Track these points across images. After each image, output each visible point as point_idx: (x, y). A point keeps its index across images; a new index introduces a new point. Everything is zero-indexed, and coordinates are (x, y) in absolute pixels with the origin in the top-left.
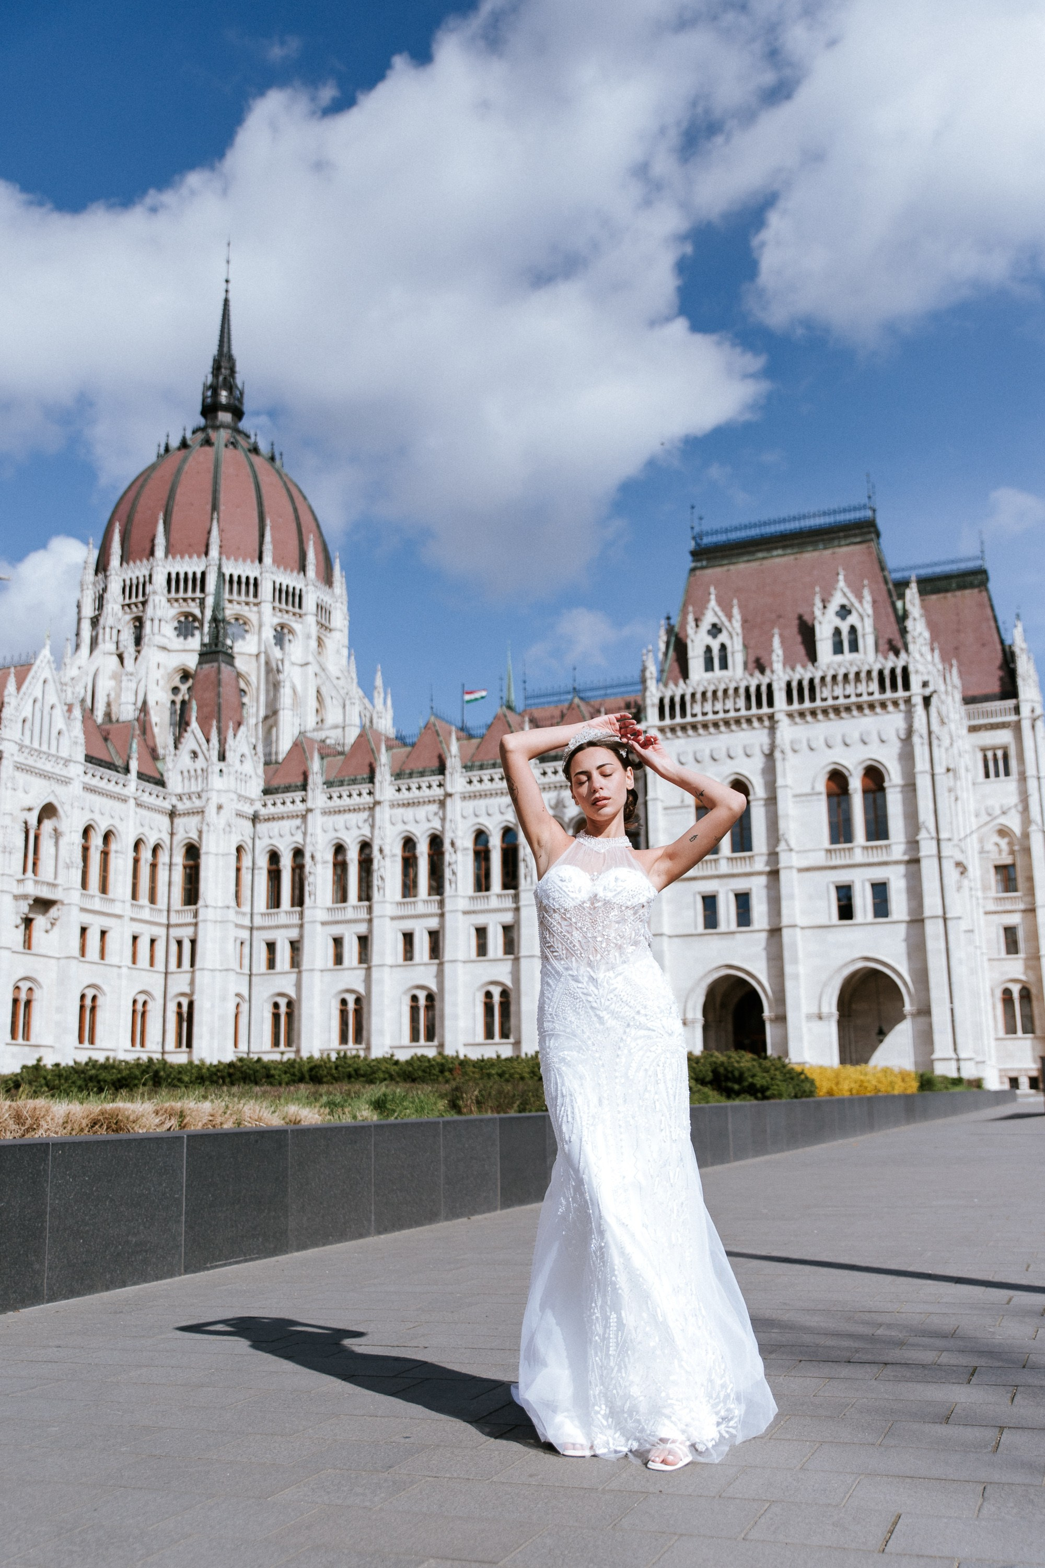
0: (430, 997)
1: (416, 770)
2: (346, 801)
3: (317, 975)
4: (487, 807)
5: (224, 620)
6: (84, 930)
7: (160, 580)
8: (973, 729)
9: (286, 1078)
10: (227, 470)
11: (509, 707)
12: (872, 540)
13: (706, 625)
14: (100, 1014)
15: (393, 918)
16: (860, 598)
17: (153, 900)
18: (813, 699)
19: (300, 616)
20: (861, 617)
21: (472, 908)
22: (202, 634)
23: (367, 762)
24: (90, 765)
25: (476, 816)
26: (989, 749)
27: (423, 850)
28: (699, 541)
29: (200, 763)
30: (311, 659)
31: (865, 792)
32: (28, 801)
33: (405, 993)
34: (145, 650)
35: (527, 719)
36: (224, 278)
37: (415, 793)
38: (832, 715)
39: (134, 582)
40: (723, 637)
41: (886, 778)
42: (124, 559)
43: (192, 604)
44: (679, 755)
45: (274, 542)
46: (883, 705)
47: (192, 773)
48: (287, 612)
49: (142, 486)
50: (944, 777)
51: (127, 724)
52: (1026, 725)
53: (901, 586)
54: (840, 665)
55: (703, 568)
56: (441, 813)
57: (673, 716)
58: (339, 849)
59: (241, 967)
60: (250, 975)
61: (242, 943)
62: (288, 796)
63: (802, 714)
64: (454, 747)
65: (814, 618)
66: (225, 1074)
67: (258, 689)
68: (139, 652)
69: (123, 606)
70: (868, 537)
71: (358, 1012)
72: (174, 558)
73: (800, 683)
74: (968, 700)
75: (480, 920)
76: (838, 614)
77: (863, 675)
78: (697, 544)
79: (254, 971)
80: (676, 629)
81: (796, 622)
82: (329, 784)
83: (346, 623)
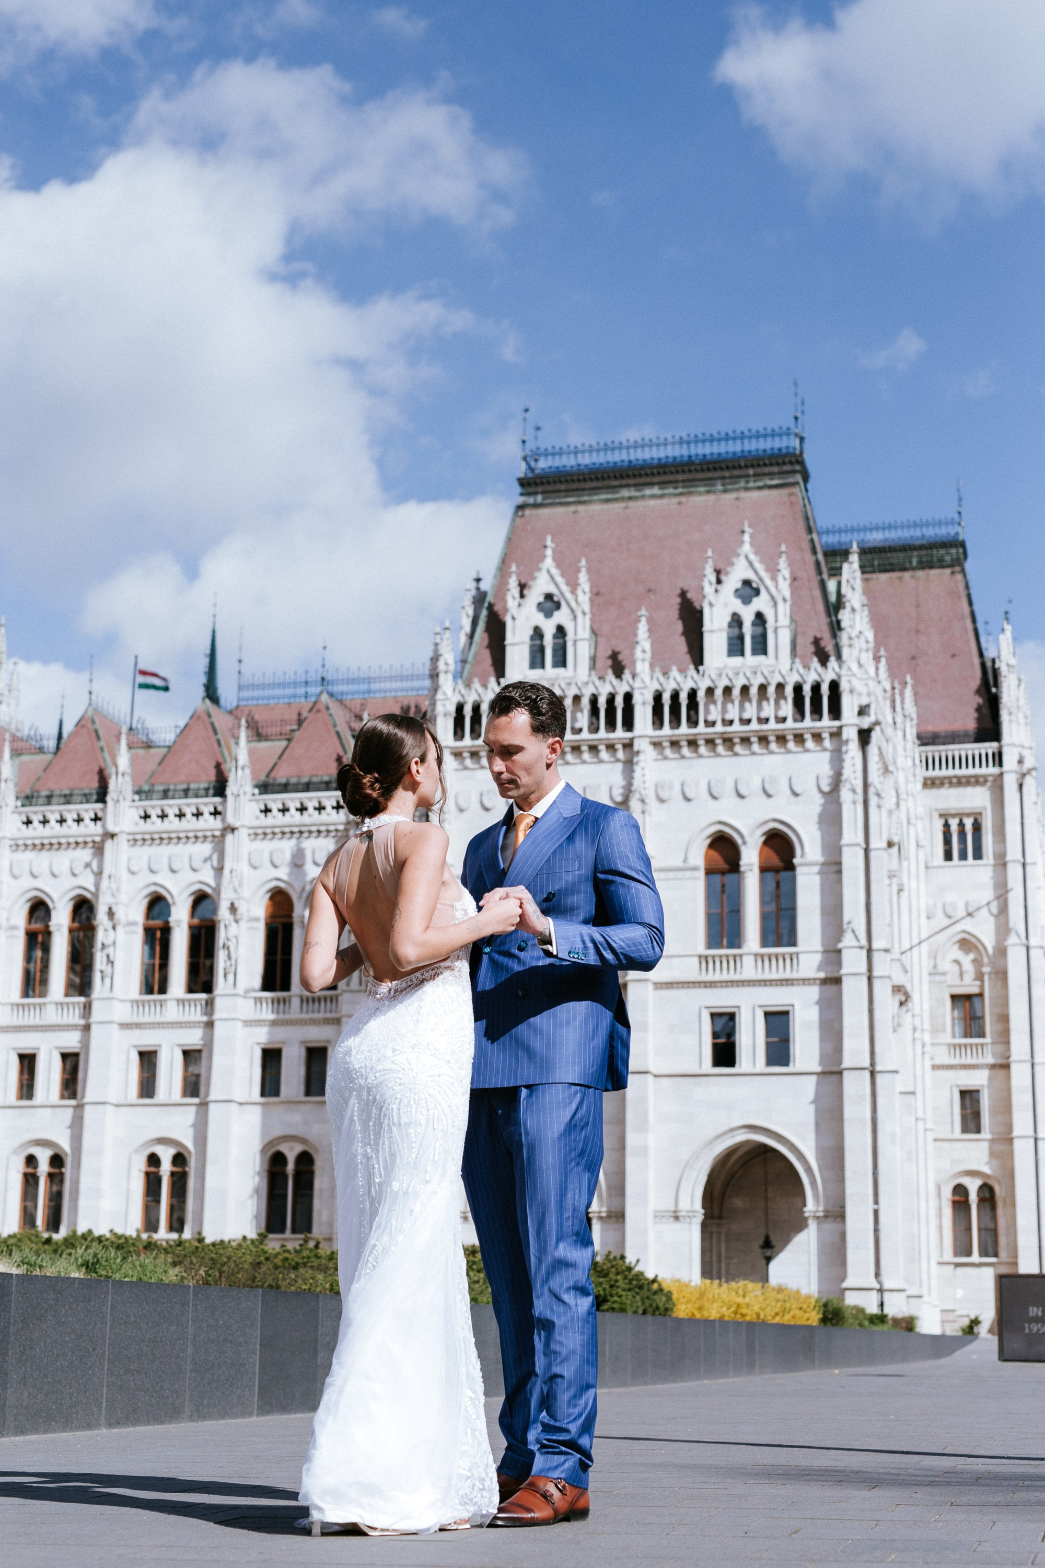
0: (57, 1161)
1: (57, 792)
4: (170, 858)
8: (930, 783)
11: (214, 700)
12: (796, 484)
13: (535, 595)
16: (774, 571)
18: (693, 722)
20: (774, 601)
21: (135, 1019)
25: (152, 871)
26: (954, 816)
27: (61, 920)
28: (532, 463)
31: (763, 870)
33: (15, 1152)
35: (243, 722)
37: (54, 828)
38: (720, 749)
40: (562, 617)
41: (798, 850)
46: (799, 738)
50: (884, 854)
52: (1010, 782)
53: (837, 555)
54: (736, 672)
55: (536, 506)
56: (95, 865)
63: (675, 744)
64: (124, 759)
65: (702, 598)
70: (791, 479)
73: (675, 696)
74: (925, 739)
75: (147, 1040)
76: (738, 593)
77: (771, 690)
78: (530, 468)
80: (490, 599)
81: (675, 602)
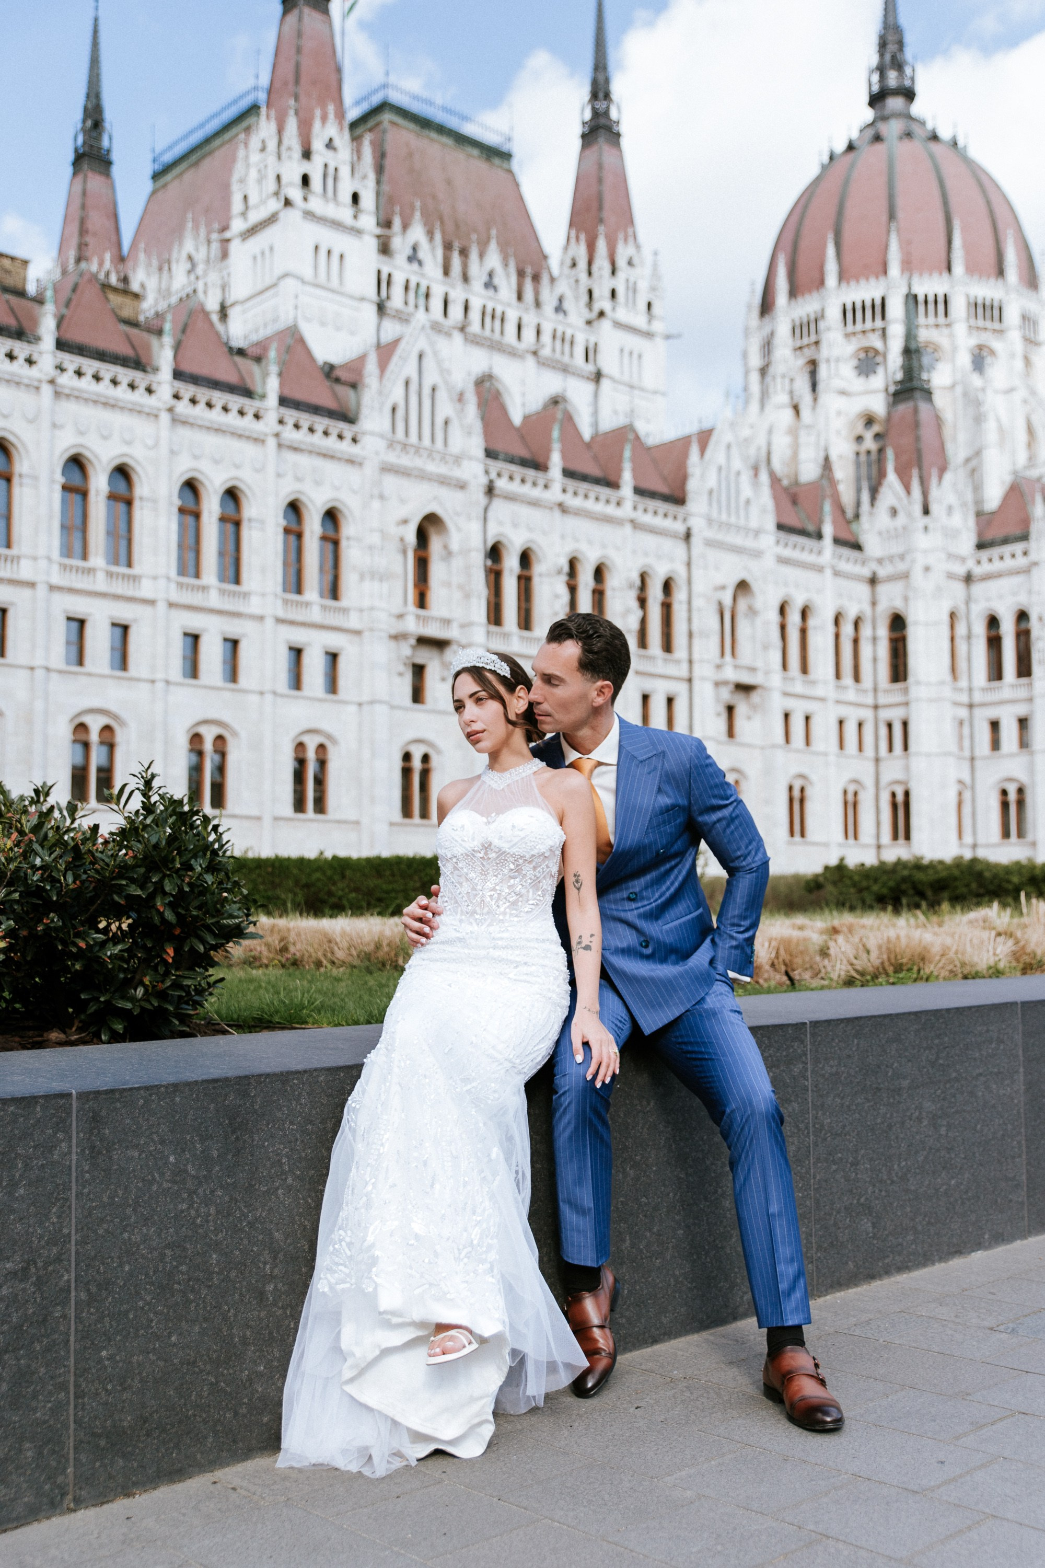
5: (918, 351)
6: (787, 716)
10: (904, 170)
14: (809, 807)
17: (857, 678)
22: (890, 370)
24: (782, 535)
29: (901, 519)
30: (1018, 382)
32: (720, 579)
34: (824, 396)
39: (805, 321)
42: (793, 293)
43: (872, 336)
45: (966, 246)
47: (893, 532)
48: (986, 329)
49: (806, 207)
51: (814, 486)
59: (961, 748)
60: (972, 759)
61: (961, 723)
62: (1007, 549)
68: (815, 400)
69: (795, 350)
72: (848, 283)
79: (978, 753)
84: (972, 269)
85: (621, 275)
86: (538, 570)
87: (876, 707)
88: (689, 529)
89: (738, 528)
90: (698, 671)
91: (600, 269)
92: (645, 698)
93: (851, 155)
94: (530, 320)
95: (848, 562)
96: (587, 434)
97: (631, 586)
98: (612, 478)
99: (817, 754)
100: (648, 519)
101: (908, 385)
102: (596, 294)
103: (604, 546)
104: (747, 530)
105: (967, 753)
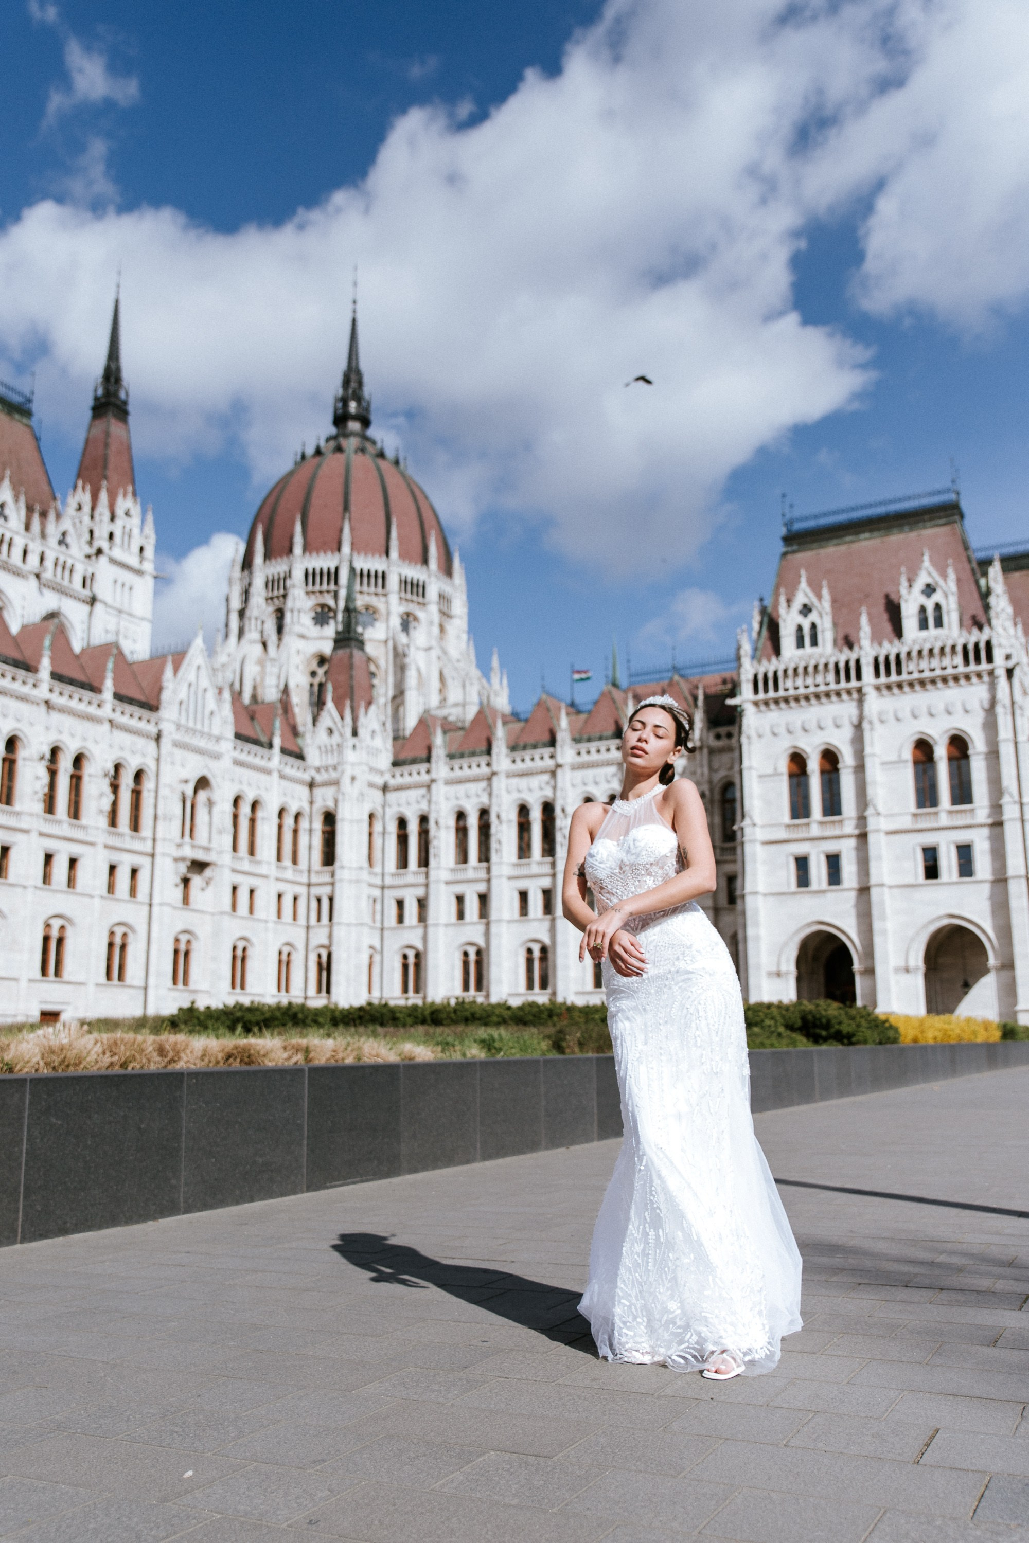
0: (544, 950)
1: (529, 743)
2: (466, 772)
3: (442, 930)
4: (594, 776)
5: (355, 610)
6: (234, 889)
7: (298, 576)
9: (409, 1021)
10: (357, 475)
11: (615, 685)
12: (955, 522)
13: (797, 605)
14: (250, 964)
15: (510, 878)
16: (944, 576)
17: (295, 861)
18: (899, 672)
19: (424, 604)
20: (946, 595)
22: (336, 623)
23: (484, 736)
24: (239, 742)
25: (585, 784)
27: (536, 816)
28: (790, 527)
29: (336, 738)
30: (434, 643)
31: (950, 759)
32: (185, 774)
33: (521, 946)
34: (287, 638)
35: (630, 695)
36: (351, 299)
37: (529, 764)
38: (918, 688)
39: (276, 577)
40: (813, 617)
41: (970, 746)
42: (268, 556)
43: (326, 594)
44: (772, 727)
45: (400, 538)
46: (967, 677)
47: (329, 748)
48: (412, 601)
49: (282, 491)
51: (271, 705)
53: (985, 564)
54: (925, 640)
55: (794, 552)
56: (552, 782)
57: (766, 690)
58: (461, 816)
59: (374, 921)
60: (382, 929)
61: (375, 901)
62: (414, 768)
63: (889, 687)
64: (564, 722)
65: (900, 597)
66: (356, 1016)
67: (386, 671)
68: (280, 639)
69: (267, 599)
70: (952, 519)
71: (479, 963)
72: (310, 553)
73: (887, 658)
76: (923, 592)
77: (948, 650)
78: (789, 531)
79: (386, 925)
80: (769, 610)
81: (882, 601)
82: (451, 756)
83: (465, 610)
84: (404, 556)
85: (119, 522)
86: (22, 754)
87: (309, 885)
88: (160, 731)
89: (202, 734)
90: (159, 850)
91: (101, 515)
92: (112, 868)
93: (318, 459)
94: (35, 548)
95: (292, 768)
96: (77, 646)
97: (106, 775)
98: (96, 684)
99: (259, 920)
100: (124, 720)
101: (347, 635)
102: (96, 534)
103: (85, 739)
104: (210, 736)
105: (378, 925)
